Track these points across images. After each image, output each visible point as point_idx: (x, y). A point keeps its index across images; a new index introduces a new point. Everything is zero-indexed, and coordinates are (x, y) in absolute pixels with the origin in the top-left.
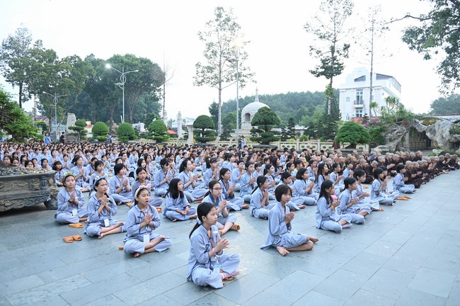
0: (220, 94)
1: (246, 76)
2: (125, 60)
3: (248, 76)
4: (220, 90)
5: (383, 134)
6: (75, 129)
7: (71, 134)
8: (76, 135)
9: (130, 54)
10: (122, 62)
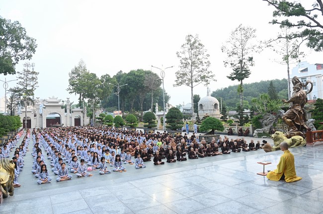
0: (192, 90)
1: (209, 78)
2: (136, 73)
3: (211, 77)
4: (192, 88)
5: (261, 121)
6: (99, 119)
7: (98, 122)
8: (100, 122)
9: (140, 69)
10: (134, 75)
